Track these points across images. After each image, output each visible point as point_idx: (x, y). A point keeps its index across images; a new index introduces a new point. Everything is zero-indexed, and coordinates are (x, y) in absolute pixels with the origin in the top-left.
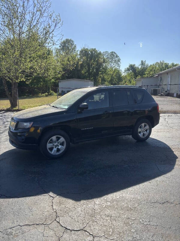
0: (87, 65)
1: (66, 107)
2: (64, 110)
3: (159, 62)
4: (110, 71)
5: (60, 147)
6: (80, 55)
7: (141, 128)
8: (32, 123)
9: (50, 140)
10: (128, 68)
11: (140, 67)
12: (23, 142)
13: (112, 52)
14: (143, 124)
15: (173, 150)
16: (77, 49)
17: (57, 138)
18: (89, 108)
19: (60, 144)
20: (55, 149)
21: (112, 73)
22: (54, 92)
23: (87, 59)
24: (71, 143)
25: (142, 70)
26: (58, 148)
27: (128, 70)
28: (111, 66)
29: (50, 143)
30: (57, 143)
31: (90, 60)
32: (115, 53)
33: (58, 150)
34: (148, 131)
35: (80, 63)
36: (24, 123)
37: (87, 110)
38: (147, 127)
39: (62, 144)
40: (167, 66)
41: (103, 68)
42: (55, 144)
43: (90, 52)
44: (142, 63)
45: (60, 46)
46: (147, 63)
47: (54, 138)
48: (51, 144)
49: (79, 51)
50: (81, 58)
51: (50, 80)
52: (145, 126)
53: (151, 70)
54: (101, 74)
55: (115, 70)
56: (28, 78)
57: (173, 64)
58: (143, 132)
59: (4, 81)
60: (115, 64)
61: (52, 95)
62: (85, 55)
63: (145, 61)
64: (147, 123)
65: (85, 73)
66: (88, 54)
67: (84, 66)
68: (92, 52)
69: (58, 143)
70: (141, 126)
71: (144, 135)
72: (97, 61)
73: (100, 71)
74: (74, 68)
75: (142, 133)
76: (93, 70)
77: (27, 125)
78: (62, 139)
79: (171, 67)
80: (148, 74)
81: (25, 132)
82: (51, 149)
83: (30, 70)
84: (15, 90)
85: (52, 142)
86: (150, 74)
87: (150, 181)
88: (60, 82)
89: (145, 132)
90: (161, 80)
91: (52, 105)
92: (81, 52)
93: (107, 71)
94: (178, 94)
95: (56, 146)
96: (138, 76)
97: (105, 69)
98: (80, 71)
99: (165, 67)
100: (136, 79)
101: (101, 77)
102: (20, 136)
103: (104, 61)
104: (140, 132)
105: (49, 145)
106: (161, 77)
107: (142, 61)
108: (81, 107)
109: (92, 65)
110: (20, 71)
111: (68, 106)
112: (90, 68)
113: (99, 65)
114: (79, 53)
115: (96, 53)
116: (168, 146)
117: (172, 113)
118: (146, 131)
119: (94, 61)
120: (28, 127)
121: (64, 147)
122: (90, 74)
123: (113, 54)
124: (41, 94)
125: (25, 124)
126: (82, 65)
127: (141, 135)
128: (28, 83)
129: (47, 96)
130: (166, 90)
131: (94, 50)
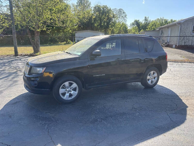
0: (99, 19)
1: (80, 54)
2: (77, 56)
3: (160, 18)
4: (119, 25)
5: (72, 92)
6: (94, 10)
7: (149, 75)
8: (45, 68)
9: (63, 86)
10: (133, 23)
11: (143, 22)
12: (36, 87)
13: (120, 9)
14: (152, 72)
15: (182, 98)
16: (91, 6)
17: (70, 84)
18: (102, 56)
19: (73, 90)
20: (67, 94)
21: (120, 26)
22: (71, 41)
23: (100, 15)
24: (83, 88)
25: (145, 25)
26: (70, 94)
27: (133, 24)
28: (119, 21)
29: (63, 88)
30: (69, 89)
31: (102, 15)
32: (122, 9)
33: (71, 95)
34: (156, 79)
35: (94, 17)
36: (36, 68)
37: (100, 57)
38: (156, 75)
39: (75, 90)
40: (166, 22)
41: (113, 22)
42: (67, 90)
43: (102, 9)
44: (146, 19)
45: (77, 3)
46: (149, 19)
47: (67, 84)
48: (64, 90)
49: (93, 7)
50: (95, 13)
51: (68, 31)
52: (154, 73)
53: (153, 25)
54: (110, 27)
55: (123, 24)
56: (49, 28)
57: (172, 21)
58: (152, 79)
59: (28, 30)
60: (122, 19)
61: (70, 44)
62: (98, 11)
63: (148, 18)
64: (155, 71)
65: (98, 26)
66: (100, 10)
67: (97, 20)
68: (103, 8)
69: (71, 88)
70: (150, 74)
71: (152, 82)
72: (108, 16)
73: (110, 25)
74: (88, 21)
75: (150, 81)
76: (104, 23)
77: (40, 70)
78: (75, 85)
79: (170, 23)
80: (150, 29)
81: (37, 77)
82: (64, 94)
83: (50, 21)
84: (37, 38)
85: (65, 87)
86: (152, 29)
87: (165, 134)
88: (77, 33)
89: (153, 80)
90: (162, 33)
91: (66, 51)
92: (95, 8)
93: (116, 25)
94: (177, 45)
95: (68, 91)
96: (141, 30)
97: (115, 23)
98: (93, 24)
99: (165, 23)
100: (139, 32)
101: (110, 29)
102: (33, 81)
103: (114, 17)
104: (149, 80)
105: (61, 91)
106: (162, 31)
107: (145, 17)
108: (94, 54)
109: (103, 19)
110: (42, 21)
111: (81, 52)
112: (102, 22)
113: (110, 19)
114: (93, 9)
115: (107, 9)
116: (176, 94)
117: (172, 62)
118: (154, 78)
119: (105, 16)
120: (41, 72)
121: (77, 92)
122: (101, 26)
123: (120, 10)
124: (61, 42)
125: (38, 69)
126: (95, 19)
127: (149, 82)
128: (48, 32)
129: (65, 44)
130: (166, 42)
131: (106, 7)
